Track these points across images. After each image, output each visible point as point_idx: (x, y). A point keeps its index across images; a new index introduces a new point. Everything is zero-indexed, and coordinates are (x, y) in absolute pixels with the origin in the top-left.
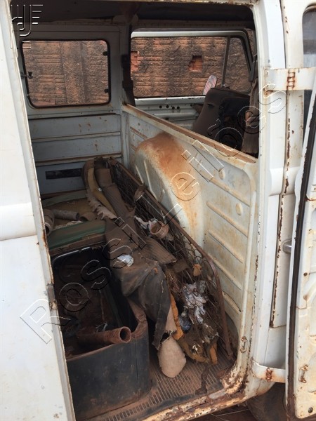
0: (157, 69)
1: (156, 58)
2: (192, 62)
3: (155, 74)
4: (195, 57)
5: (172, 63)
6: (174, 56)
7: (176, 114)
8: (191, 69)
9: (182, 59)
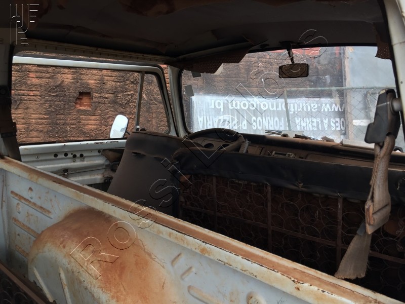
0: (33, 106)
1: (32, 93)
2: (78, 99)
3: (31, 111)
4: (81, 94)
5: (54, 99)
6: (56, 92)
7: (78, 164)
8: (78, 106)
9: (65, 95)
